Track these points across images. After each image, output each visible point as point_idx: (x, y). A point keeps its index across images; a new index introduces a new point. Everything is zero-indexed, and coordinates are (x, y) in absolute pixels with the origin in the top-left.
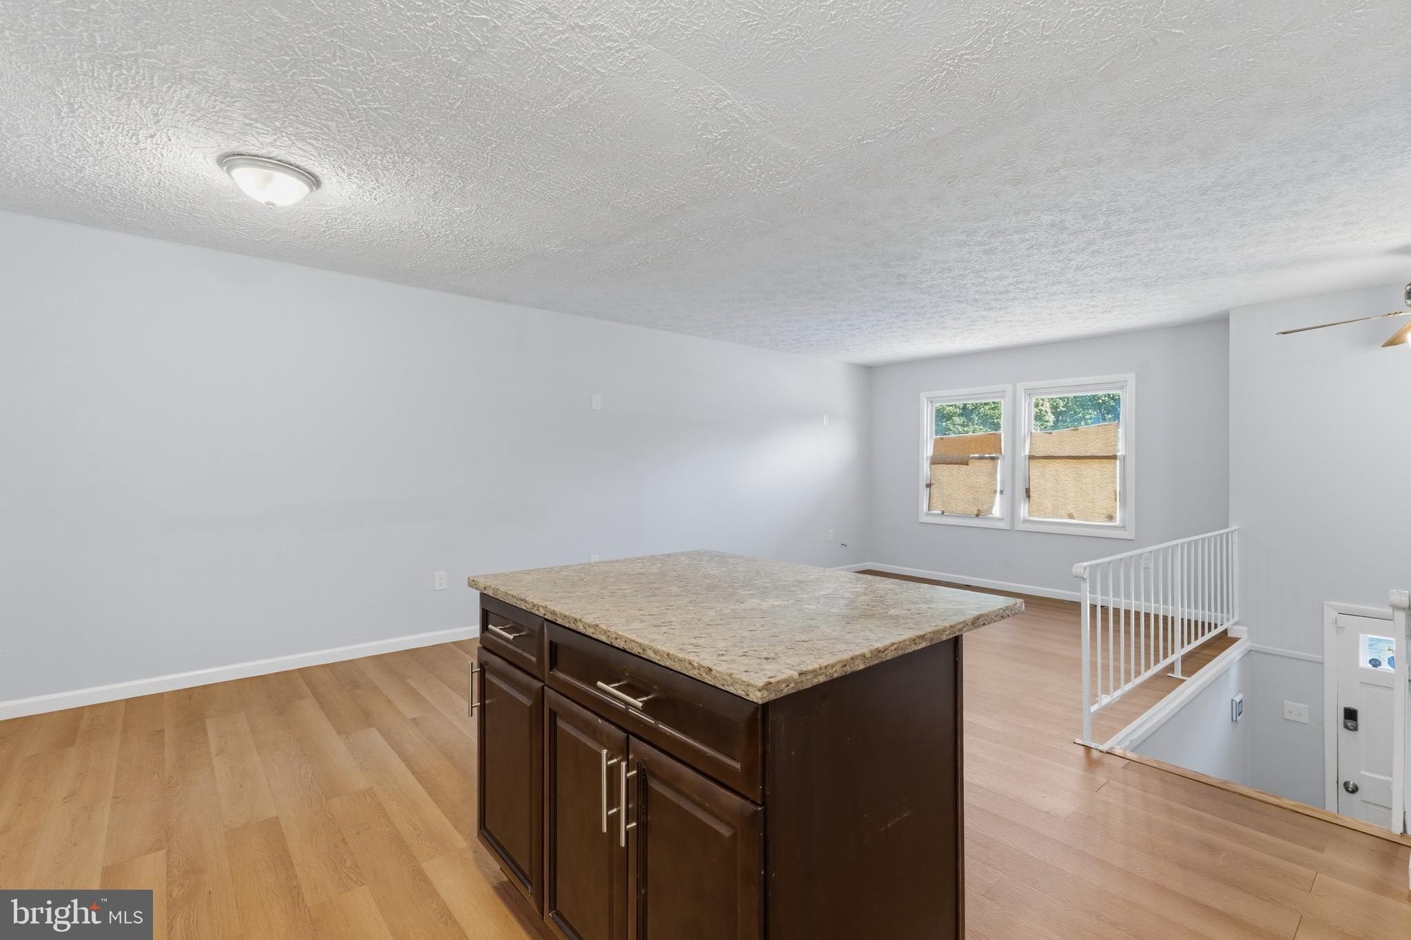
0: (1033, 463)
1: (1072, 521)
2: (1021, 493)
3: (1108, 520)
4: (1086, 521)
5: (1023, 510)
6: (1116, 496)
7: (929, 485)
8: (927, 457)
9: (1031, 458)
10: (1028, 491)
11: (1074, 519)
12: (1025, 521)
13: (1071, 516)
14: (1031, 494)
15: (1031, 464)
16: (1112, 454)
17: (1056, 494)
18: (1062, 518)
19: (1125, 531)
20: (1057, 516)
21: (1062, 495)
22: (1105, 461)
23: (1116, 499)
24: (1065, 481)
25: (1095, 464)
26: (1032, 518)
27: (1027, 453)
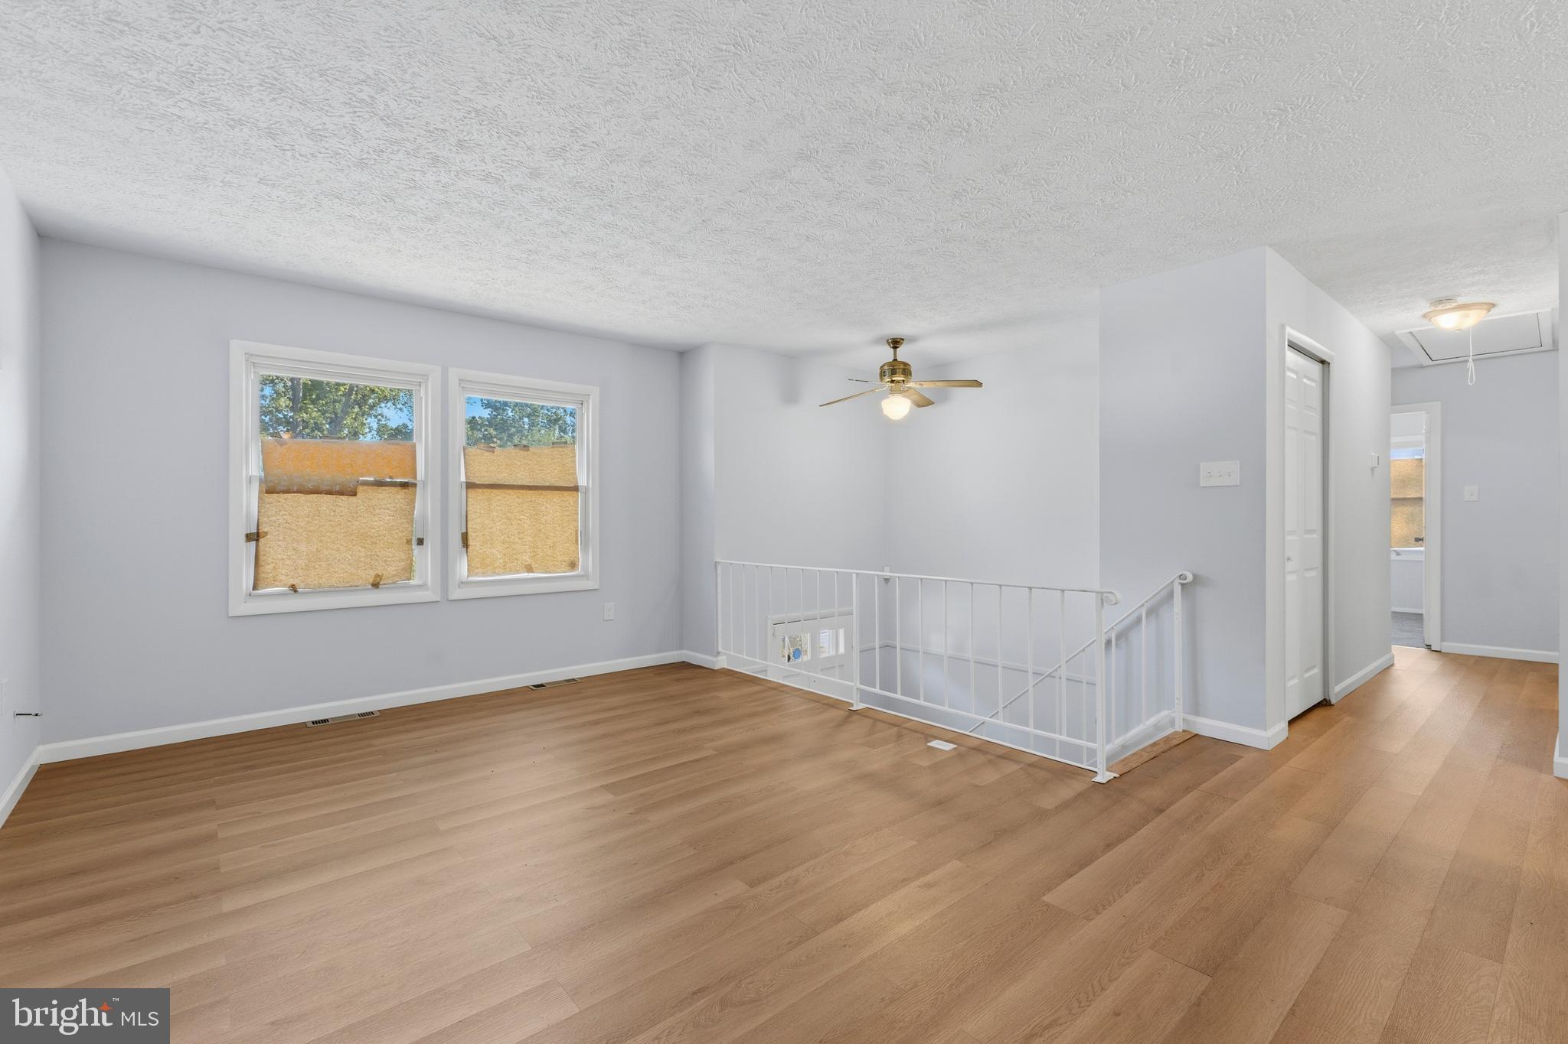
0: (472, 493)
1: (531, 575)
2: (455, 540)
3: (570, 568)
4: (547, 572)
5: (462, 569)
6: (577, 534)
7: (254, 537)
8: (250, 480)
9: (470, 486)
10: (465, 538)
11: (533, 572)
12: (462, 583)
13: (529, 569)
14: (471, 542)
15: (469, 495)
16: (573, 485)
17: (507, 539)
18: (518, 572)
19: (588, 579)
20: (511, 572)
21: (517, 540)
22: (566, 493)
23: (577, 541)
24: (520, 520)
25: (556, 497)
26: (470, 579)
27: (463, 479)
